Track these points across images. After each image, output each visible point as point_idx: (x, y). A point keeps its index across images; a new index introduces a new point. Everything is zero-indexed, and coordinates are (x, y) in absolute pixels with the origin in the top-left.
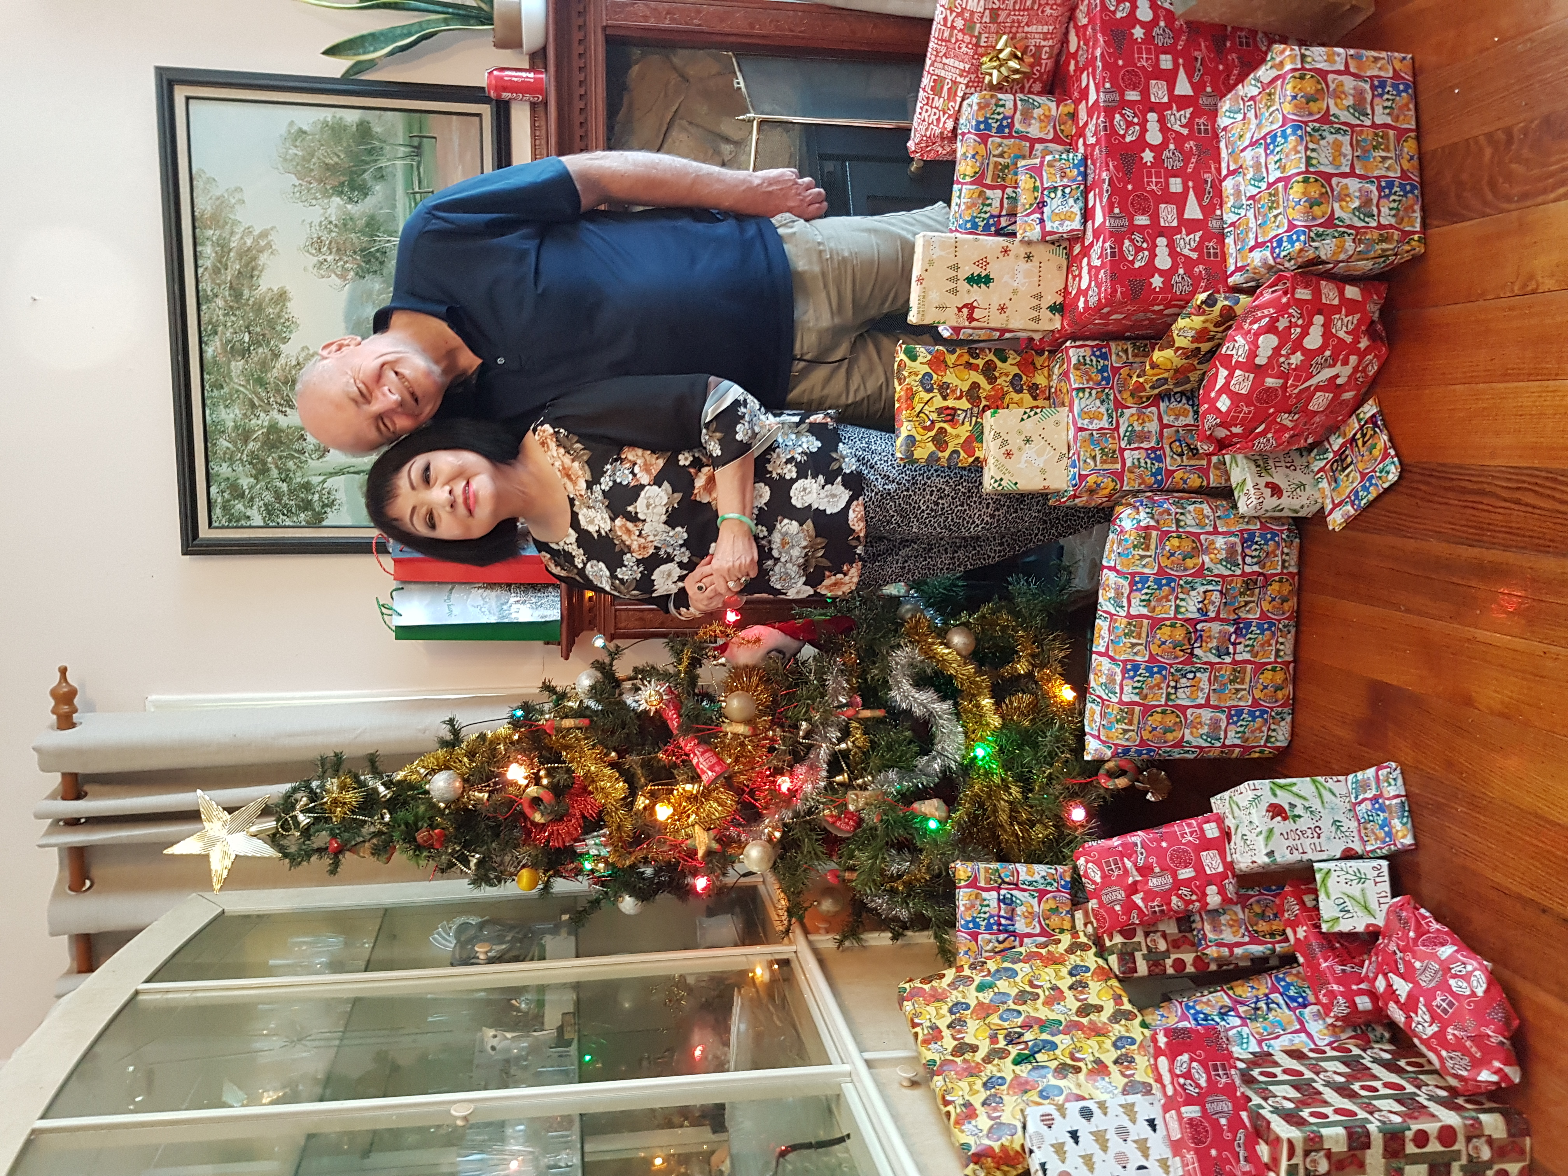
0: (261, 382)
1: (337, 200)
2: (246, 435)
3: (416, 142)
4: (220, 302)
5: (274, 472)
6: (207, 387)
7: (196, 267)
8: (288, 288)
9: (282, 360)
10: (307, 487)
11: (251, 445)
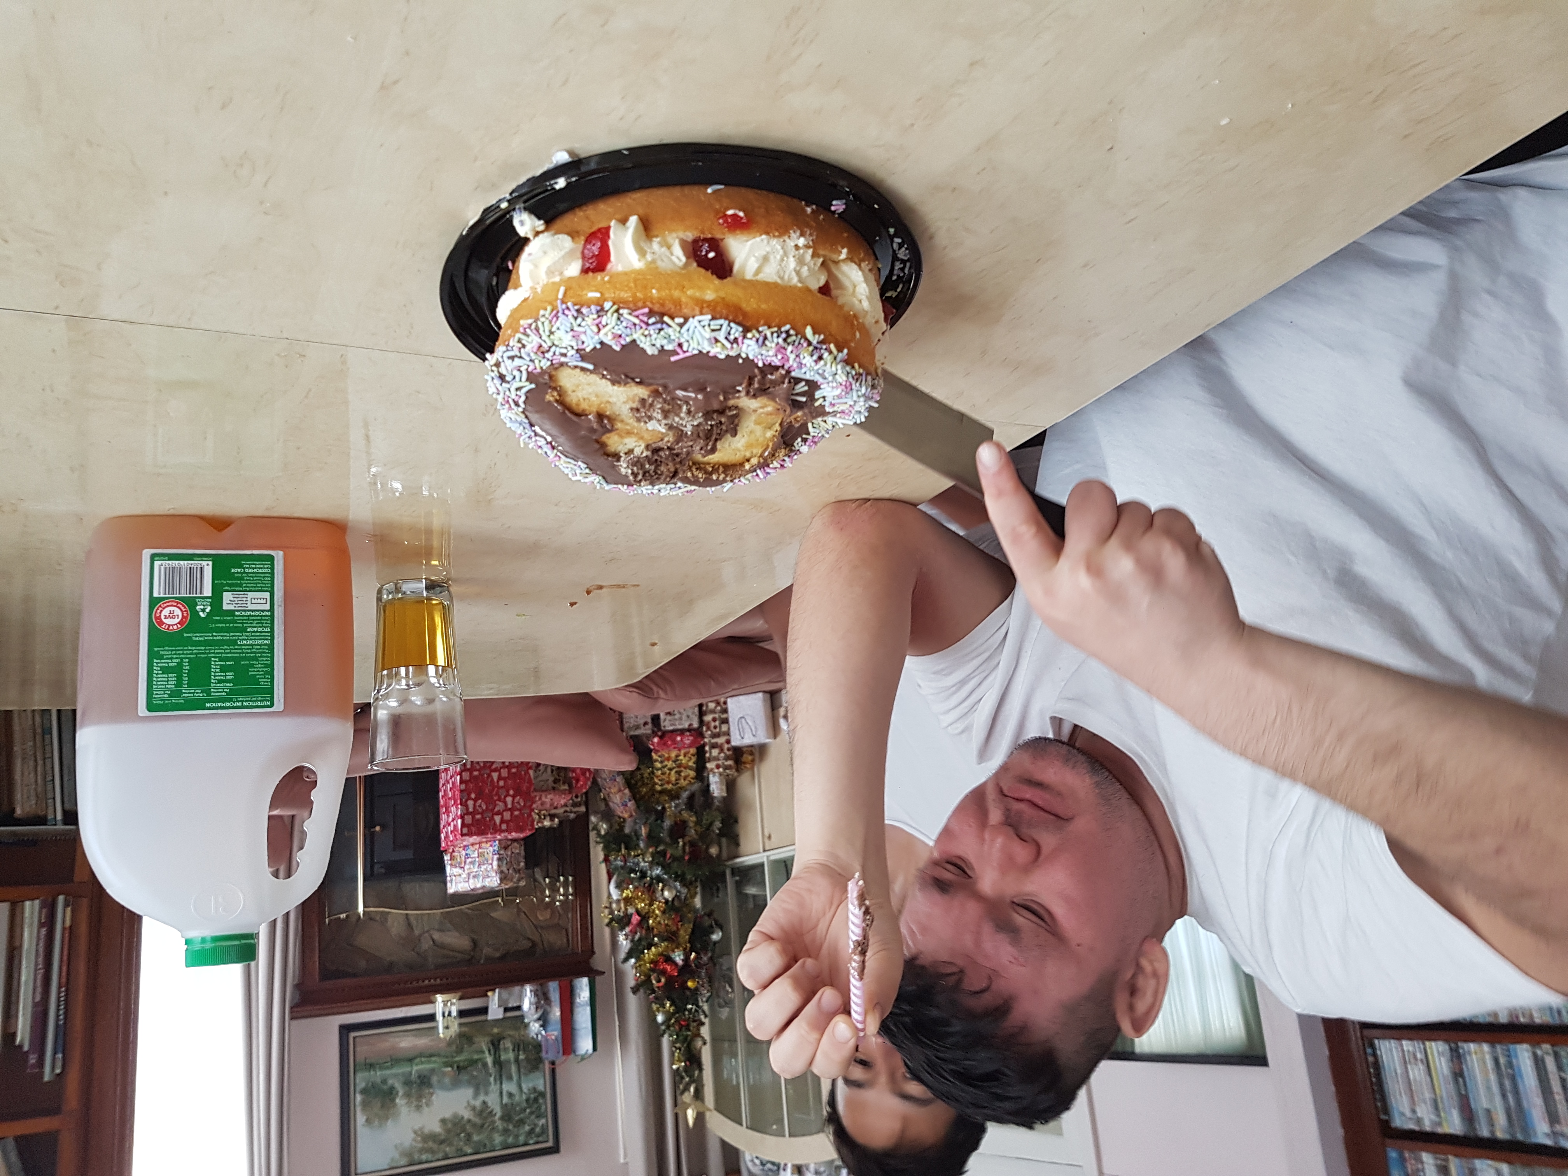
0: (482, 1126)
1: (398, 1101)
2: (506, 1131)
3: (368, 1066)
4: (447, 1149)
5: (522, 1115)
6: (485, 1150)
7: (431, 1161)
8: (439, 1117)
9: (472, 1117)
10: (527, 1100)
11: (511, 1127)
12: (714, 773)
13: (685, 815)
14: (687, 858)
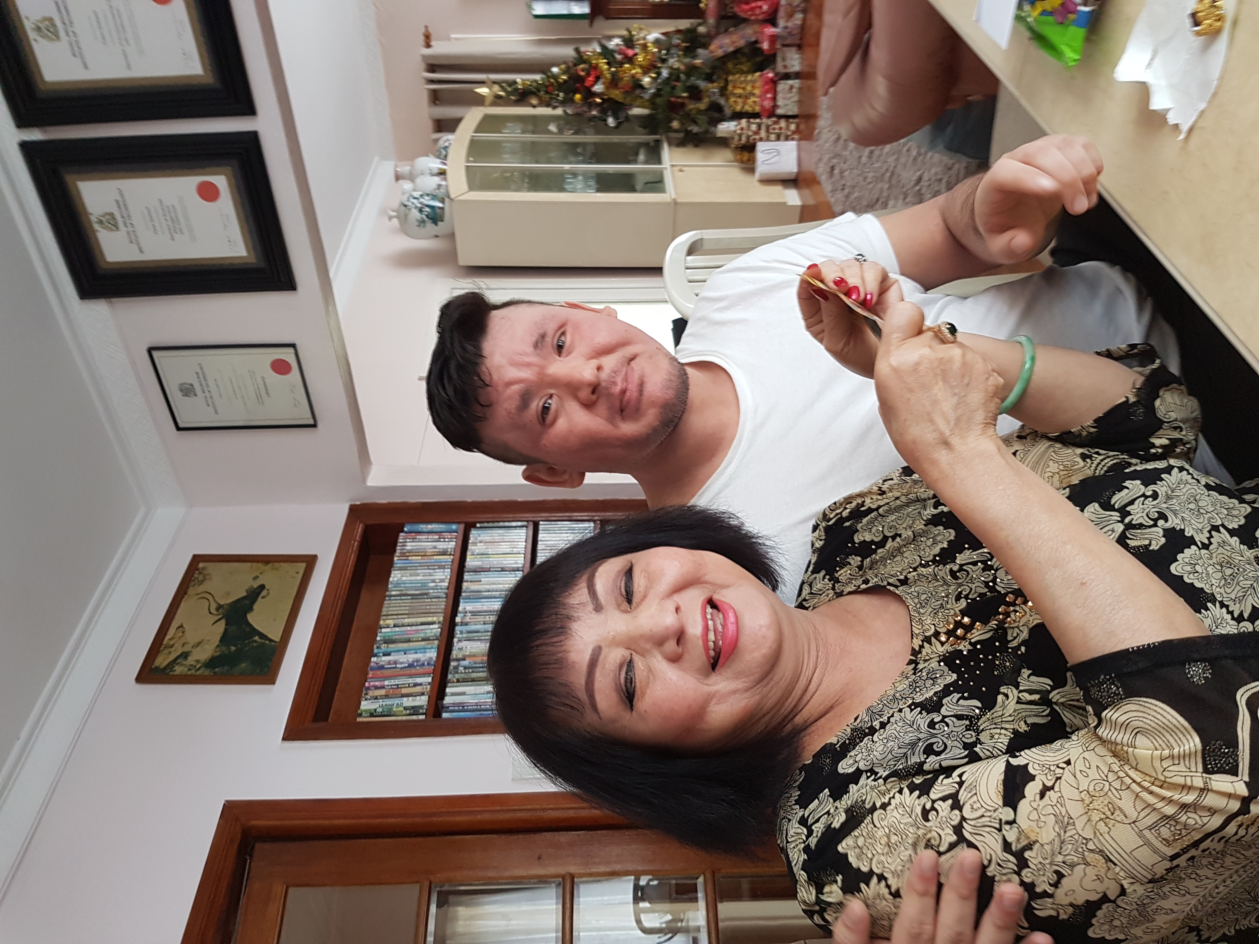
12: (736, 126)
13: (706, 100)
14: (673, 99)
